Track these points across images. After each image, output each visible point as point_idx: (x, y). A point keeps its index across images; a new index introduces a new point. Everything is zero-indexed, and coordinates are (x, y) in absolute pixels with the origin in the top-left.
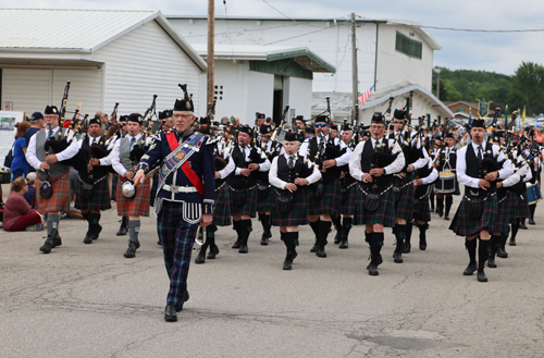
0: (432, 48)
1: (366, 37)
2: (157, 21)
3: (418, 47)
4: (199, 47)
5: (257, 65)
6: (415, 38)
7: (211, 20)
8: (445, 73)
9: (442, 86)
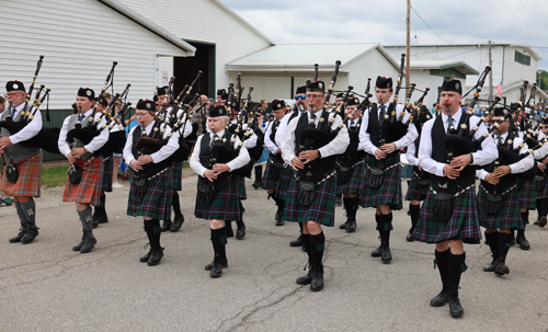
0: (536, 59)
1: (497, 54)
2: (378, 49)
3: (529, 58)
5: (434, 72)
6: (526, 54)
7: (409, 47)
8: (544, 73)
9: (542, 81)
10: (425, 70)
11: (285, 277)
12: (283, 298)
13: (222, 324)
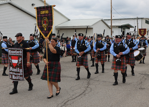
2: (102, 20)
4: (109, 24)
10: (117, 27)
11: (76, 90)
12: (76, 97)
13: (58, 105)
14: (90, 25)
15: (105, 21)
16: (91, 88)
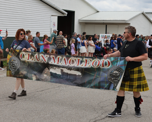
11: (107, 107)
14: (126, 20)
15: (146, 15)
16: (127, 105)
